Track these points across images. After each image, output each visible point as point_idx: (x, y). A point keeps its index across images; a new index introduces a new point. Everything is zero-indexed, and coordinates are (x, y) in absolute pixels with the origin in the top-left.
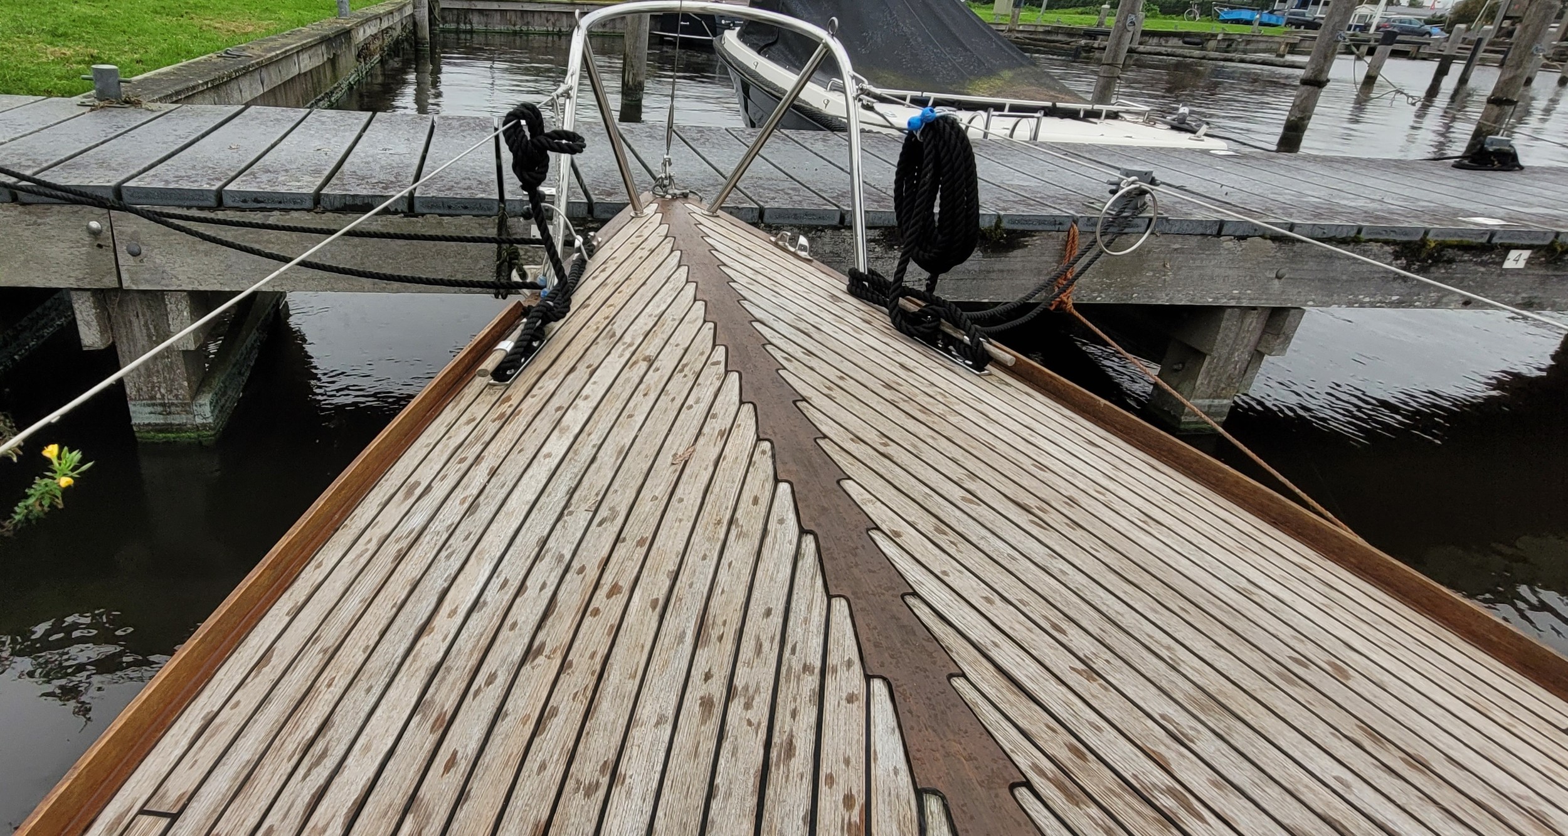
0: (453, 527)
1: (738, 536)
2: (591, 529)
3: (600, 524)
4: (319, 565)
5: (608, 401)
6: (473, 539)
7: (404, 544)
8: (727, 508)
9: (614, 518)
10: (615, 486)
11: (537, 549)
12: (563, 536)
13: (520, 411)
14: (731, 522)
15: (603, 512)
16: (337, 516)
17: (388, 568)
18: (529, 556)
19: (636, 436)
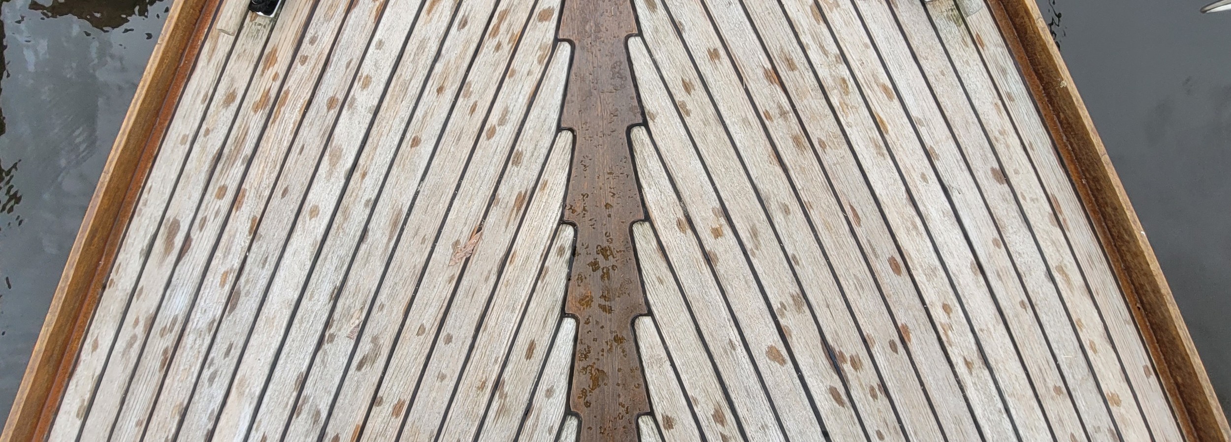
0: (216, 324)
1: (499, 413)
2: (350, 373)
3: (360, 367)
4: (95, 347)
5: (392, 96)
6: (235, 353)
7: (169, 340)
8: (496, 361)
9: (376, 356)
10: (382, 298)
11: (295, 394)
12: (321, 378)
13: (287, 93)
14: (498, 384)
15: (365, 347)
16: (102, 263)
17: (156, 377)
18: (287, 403)
19: (417, 193)
